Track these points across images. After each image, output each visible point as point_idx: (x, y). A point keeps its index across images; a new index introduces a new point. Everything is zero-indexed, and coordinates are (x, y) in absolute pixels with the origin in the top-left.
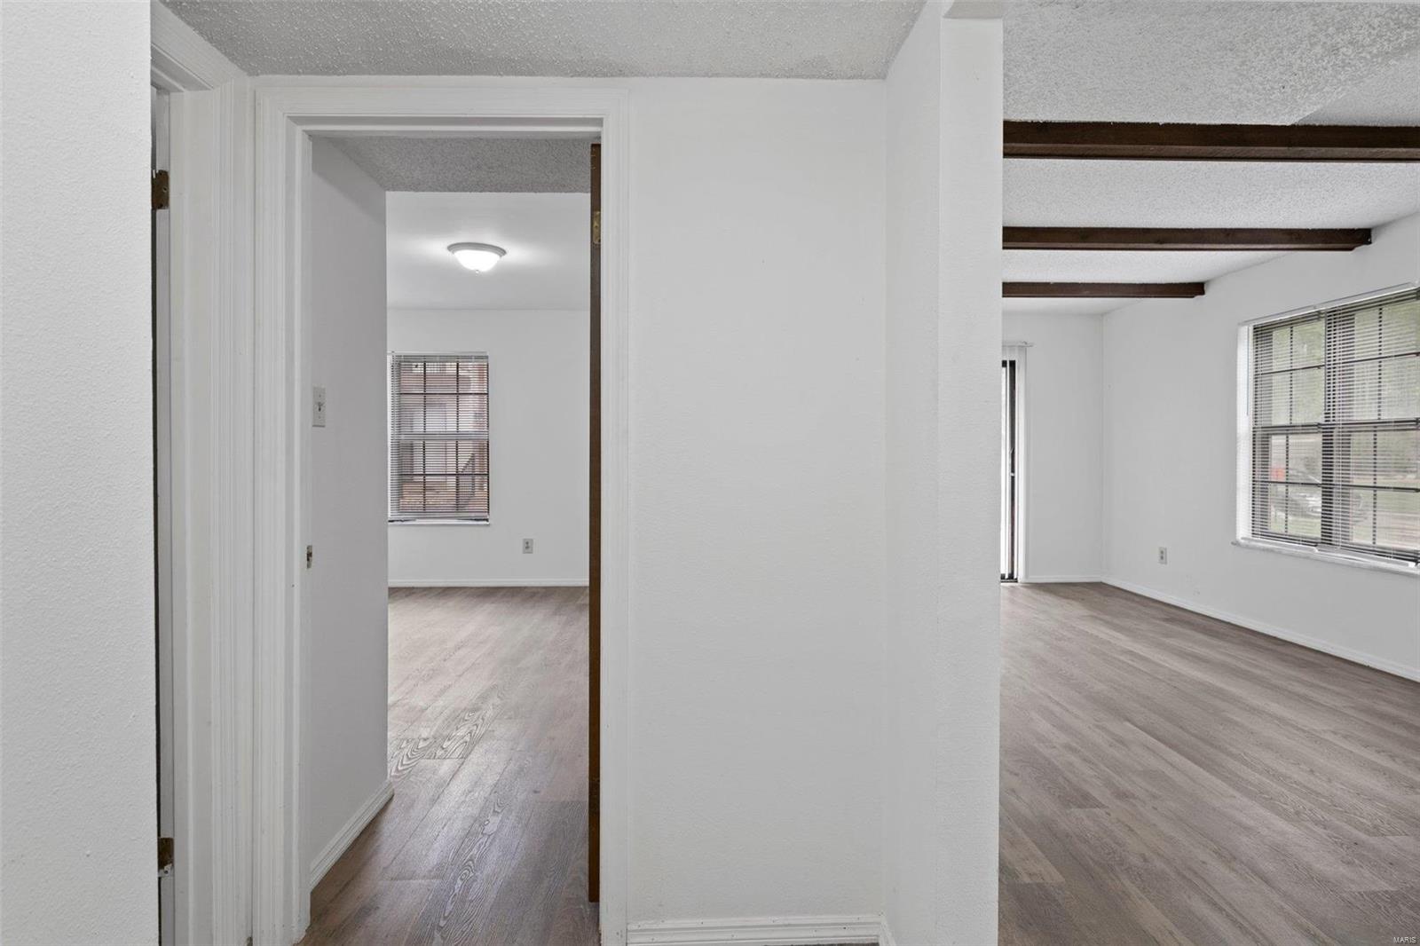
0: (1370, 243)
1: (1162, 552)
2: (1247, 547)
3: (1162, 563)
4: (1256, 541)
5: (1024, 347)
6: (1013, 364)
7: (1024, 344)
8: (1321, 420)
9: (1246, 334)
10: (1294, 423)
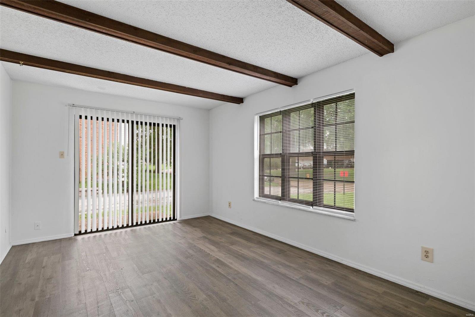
0: (297, 84)
1: (229, 204)
2: (258, 201)
3: (229, 208)
4: (261, 199)
5: (179, 119)
6: (174, 126)
7: (179, 118)
8: (281, 152)
9: (257, 119)
10: (272, 153)
